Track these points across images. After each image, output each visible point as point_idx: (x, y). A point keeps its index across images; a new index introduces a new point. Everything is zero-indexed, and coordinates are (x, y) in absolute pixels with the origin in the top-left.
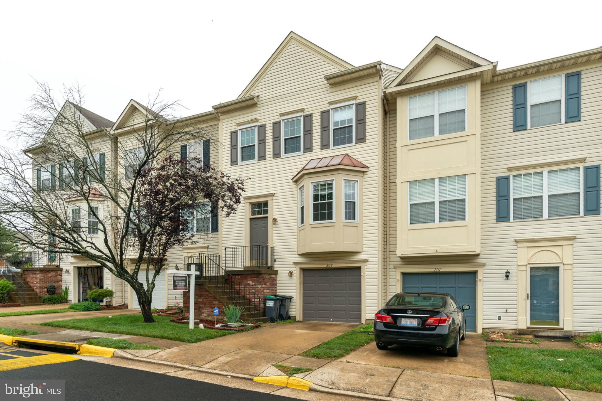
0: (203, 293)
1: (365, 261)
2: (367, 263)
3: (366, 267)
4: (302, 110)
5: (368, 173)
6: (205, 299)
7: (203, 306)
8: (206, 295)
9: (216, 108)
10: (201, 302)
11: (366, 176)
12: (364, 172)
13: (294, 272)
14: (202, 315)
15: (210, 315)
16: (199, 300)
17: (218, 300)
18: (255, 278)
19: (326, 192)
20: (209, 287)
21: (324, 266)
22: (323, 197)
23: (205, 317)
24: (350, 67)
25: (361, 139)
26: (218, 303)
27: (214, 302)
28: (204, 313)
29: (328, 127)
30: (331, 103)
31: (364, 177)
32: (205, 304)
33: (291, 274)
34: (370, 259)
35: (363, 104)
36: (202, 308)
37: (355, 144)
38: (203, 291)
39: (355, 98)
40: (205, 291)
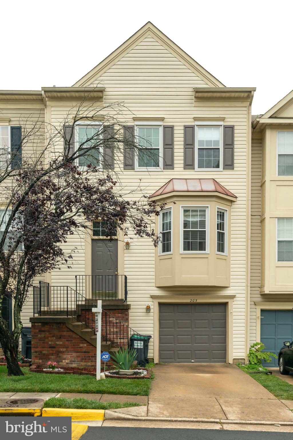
0: (65, 333)
1: (233, 297)
2: (235, 299)
3: (233, 303)
4: (162, 119)
5: (236, 203)
6: (67, 341)
7: (64, 350)
8: (69, 336)
9: (47, 91)
10: (61, 345)
11: (234, 206)
12: (232, 201)
13: (152, 307)
14: (62, 362)
15: (74, 361)
16: (58, 343)
17: (88, 342)
18: (120, 315)
19: (198, 219)
20: (74, 326)
21: (188, 301)
22: (195, 224)
23: (67, 363)
24: (221, 86)
25: (229, 165)
26: (87, 345)
27: (81, 345)
28: (65, 359)
29: (193, 144)
30: (196, 119)
31: (232, 207)
32: (67, 348)
33: (148, 309)
34: (237, 295)
35: (232, 128)
36: (62, 352)
37: (222, 170)
38: (64, 331)
39: (223, 119)
40: (68, 331)
